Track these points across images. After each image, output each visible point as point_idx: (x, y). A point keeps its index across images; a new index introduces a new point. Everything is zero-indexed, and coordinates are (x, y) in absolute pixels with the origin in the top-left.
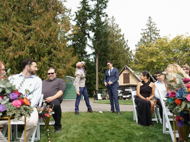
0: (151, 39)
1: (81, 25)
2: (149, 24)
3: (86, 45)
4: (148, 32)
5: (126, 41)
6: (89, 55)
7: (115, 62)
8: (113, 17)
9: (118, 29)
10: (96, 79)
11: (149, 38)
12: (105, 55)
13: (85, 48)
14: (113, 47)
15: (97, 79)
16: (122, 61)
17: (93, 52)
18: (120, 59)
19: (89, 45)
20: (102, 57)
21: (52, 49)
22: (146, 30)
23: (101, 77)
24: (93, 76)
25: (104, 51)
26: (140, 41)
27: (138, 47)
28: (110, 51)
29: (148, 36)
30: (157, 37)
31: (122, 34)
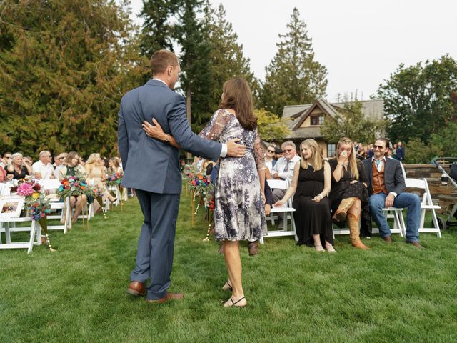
0: (295, 57)
1: (154, 26)
2: (294, 24)
4: (292, 41)
5: (246, 60)
8: (221, 6)
9: (232, 34)
11: (291, 54)
12: (202, 92)
14: (219, 73)
17: (182, 84)
20: (199, 95)
22: (287, 35)
25: (201, 84)
26: (274, 60)
27: (270, 70)
28: (213, 84)
29: (289, 49)
30: (308, 52)
31: (239, 45)
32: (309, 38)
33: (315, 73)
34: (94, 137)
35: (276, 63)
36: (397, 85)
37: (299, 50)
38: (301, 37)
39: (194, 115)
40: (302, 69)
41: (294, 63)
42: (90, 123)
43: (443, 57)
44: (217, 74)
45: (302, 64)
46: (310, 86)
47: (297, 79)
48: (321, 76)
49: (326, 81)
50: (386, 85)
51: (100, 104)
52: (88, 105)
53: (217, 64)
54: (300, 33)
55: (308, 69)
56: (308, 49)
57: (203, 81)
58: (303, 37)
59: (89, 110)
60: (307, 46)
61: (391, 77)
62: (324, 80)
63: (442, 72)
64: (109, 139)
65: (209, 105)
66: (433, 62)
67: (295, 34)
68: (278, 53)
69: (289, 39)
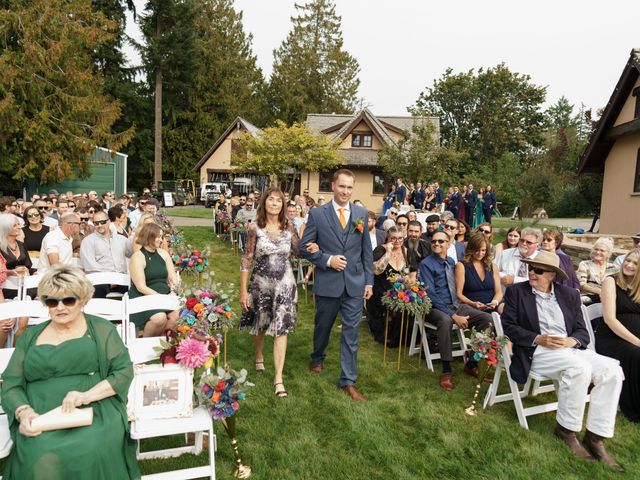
0: (317, 42)
3: (123, 37)
4: (313, 17)
5: (247, 36)
6: (133, 71)
7: (212, 98)
10: (154, 147)
11: (312, 36)
12: (182, 78)
13: (120, 46)
14: (206, 52)
15: (159, 146)
16: (231, 99)
17: (145, 61)
18: (225, 90)
19: (133, 42)
20: (175, 82)
21: (58, 89)
22: (307, 7)
23: (170, 141)
24: (145, 137)
25: (182, 67)
27: (280, 56)
28: (197, 68)
29: (309, 28)
30: (334, 36)
31: (237, 12)
32: (337, 15)
33: (343, 67)
34: (15, 140)
35: (290, 47)
36: (442, 96)
37: (322, 31)
38: (326, 13)
39: (166, 112)
40: (326, 60)
41: (314, 50)
42: (10, 117)
43: (499, 67)
44: (203, 53)
45: (326, 53)
46: (336, 86)
47: (318, 74)
48: (350, 73)
49: (358, 81)
50: (429, 95)
51: (27, 86)
52: (7, 87)
53: (201, 36)
54: (325, 7)
55: (335, 62)
56: (336, 32)
57: (185, 61)
58: (330, 14)
59: (10, 96)
60: (334, 28)
61: (435, 85)
62: (355, 79)
63: (497, 85)
64: (43, 146)
65: (190, 100)
66: (488, 71)
67: (318, 8)
68: (293, 31)
69: (310, 13)
